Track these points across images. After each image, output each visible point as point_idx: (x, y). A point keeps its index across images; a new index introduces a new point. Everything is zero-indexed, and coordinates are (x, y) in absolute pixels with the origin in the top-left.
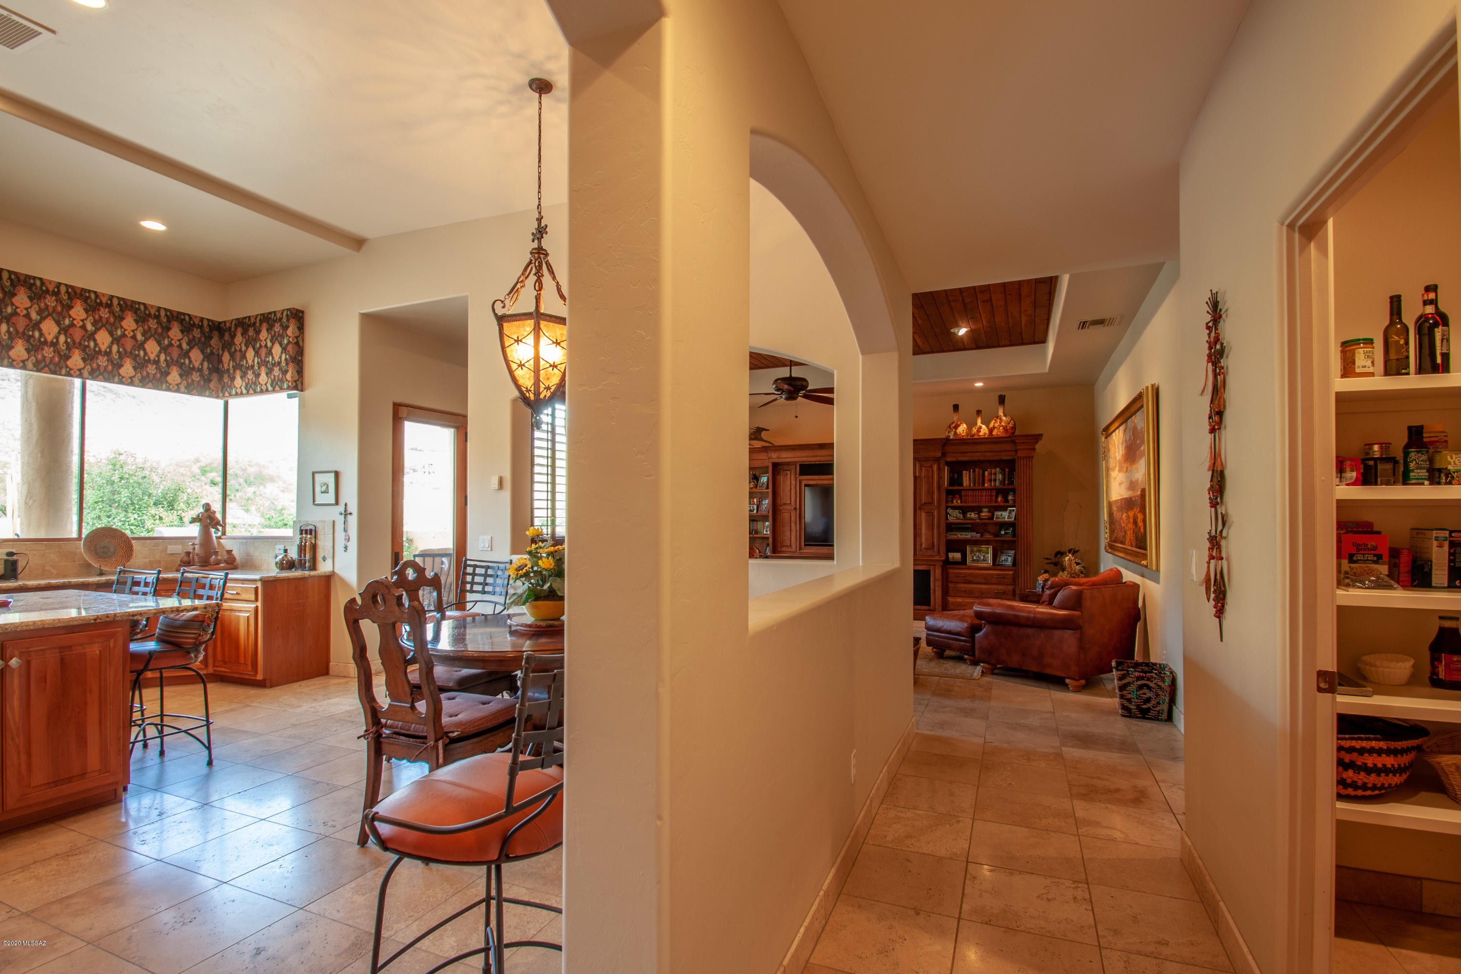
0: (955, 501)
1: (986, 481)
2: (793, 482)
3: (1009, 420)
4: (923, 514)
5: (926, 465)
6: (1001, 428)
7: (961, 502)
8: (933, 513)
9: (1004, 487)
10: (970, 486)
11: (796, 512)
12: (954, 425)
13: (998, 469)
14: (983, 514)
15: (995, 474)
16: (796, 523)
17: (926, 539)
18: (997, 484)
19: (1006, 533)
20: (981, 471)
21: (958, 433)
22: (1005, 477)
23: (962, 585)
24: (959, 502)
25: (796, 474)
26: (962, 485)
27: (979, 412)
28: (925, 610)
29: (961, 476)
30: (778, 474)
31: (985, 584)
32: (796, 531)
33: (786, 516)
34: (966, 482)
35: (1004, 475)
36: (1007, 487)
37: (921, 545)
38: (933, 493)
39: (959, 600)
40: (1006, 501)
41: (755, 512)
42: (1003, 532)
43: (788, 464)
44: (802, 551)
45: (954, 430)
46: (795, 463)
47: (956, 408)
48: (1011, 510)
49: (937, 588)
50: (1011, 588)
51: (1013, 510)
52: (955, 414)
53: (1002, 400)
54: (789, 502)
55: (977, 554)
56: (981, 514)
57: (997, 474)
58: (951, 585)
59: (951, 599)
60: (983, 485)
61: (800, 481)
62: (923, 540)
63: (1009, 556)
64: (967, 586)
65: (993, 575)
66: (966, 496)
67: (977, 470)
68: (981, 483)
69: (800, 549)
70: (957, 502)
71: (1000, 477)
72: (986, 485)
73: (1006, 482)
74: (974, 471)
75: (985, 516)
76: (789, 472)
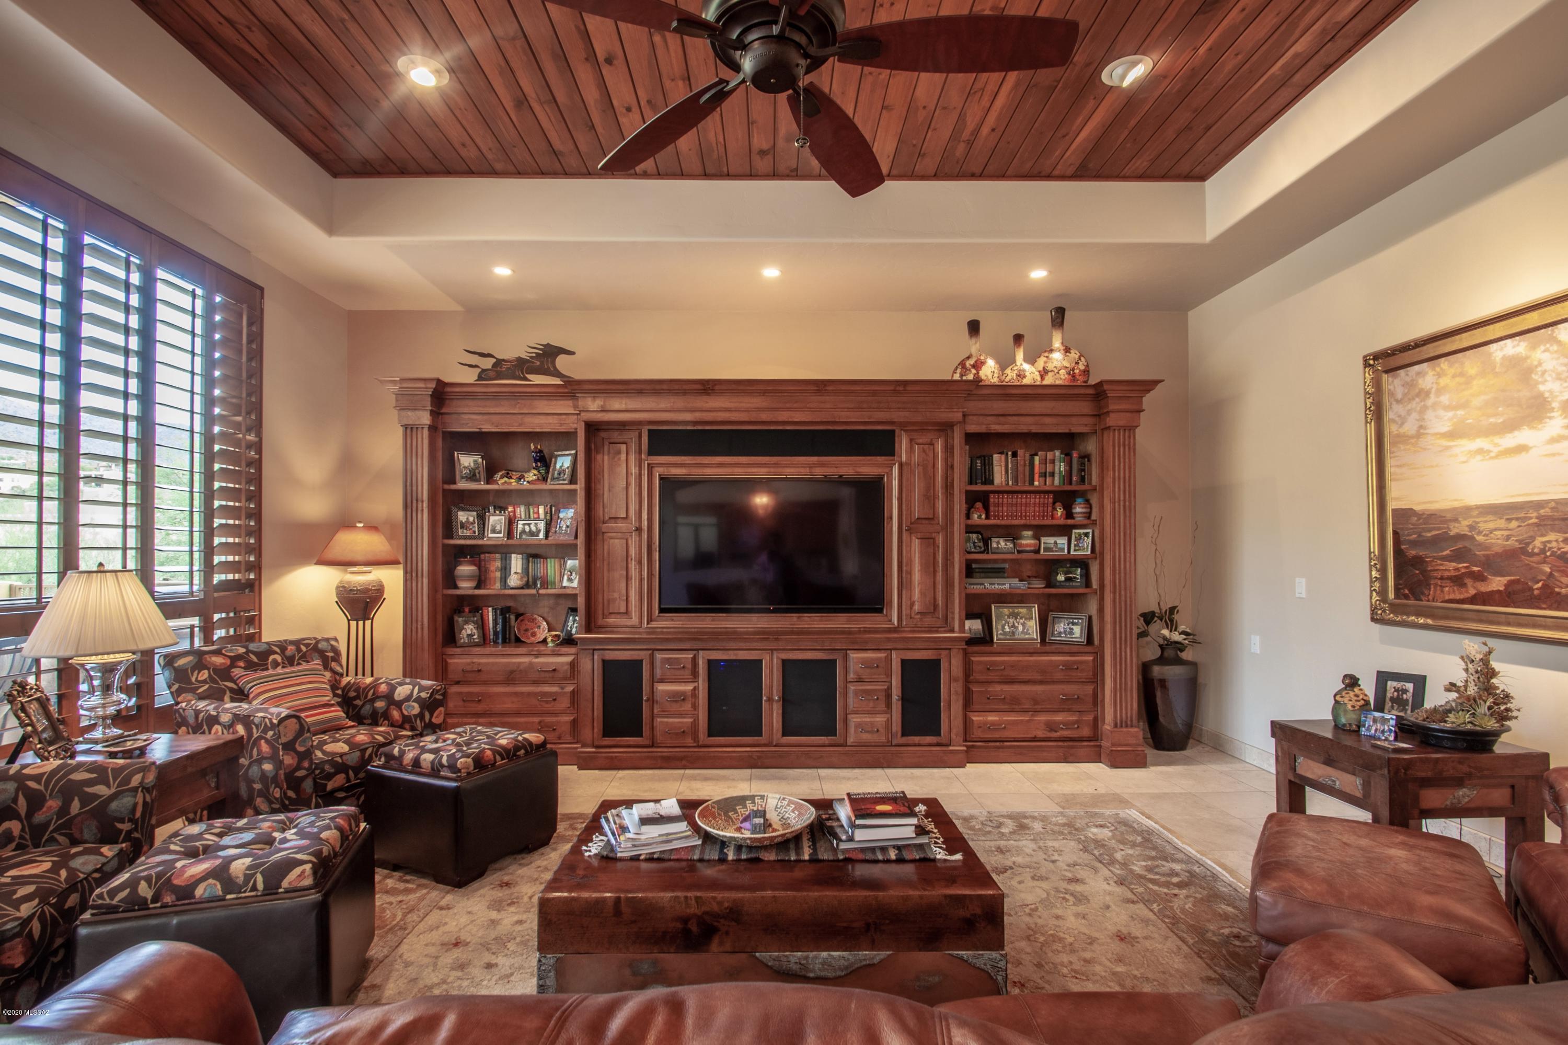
0: (976, 516)
1: (1036, 476)
2: (634, 470)
3: (1077, 356)
4: (916, 544)
5: (921, 441)
6: (1062, 372)
7: (987, 517)
8: (934, 539)
9: (1067, 488)
10: (1008, 484)
11: (640, 536)
12: (972, 361)
13: (1057, 453)
14: (1024, 542)
15: (1053, 462)
16: (640, 562)
17: (922, 594)
18: (1057, 481)
19: (1068, 579)
20: (1027, 455)
21: (983, 377)
22: (1071, 467)
23: (998, 688)
24: (983, 516)
25: (640, 453)
26: (991, 482)
27: (1018, 339)
28: (930, 745)
29: (987, 463)
30: (597, 452)
31: (1041, 682)
32: (641, 580)
33: (617, 545)
34: (999, 477)
35: (1070, 464)
36: (1074, 487)
37: (912, 605)
38: (935, 497)
39: (992, 718)
40: (1069, 515)
41: (541, 536)
42: (1061, 578)
43: (622, 426)
44: (654, 624)
45: (974, 371)
46: (640, 423)
47: (974, 328)
48: (1080, 535)
49: (953, 698)
50: (1089, 689)
51: (1086, 535)
52: (974, 340)
53: (1059, 317)
54: (624, 516)
55: (1011, 620)
56: (1019, 541)
57: (1057, 463)
58: (975, 688)
59: (976, 718)
60: (1032, 482)
61: (651, 468)
62: (916, 595)
63: (1073, 624)
64: (1006, 688)
65: (1055, 665)
66: (998, 505)
67: (1020, 452)
68: (1027, 479)
69: (650, 620)
70: (980, 517)
71: (1061, 467)
72: (1036, 483)
73: (1074, 479)
74: (1015, 455)
75: (1027, 545)
76: (623, 447)
